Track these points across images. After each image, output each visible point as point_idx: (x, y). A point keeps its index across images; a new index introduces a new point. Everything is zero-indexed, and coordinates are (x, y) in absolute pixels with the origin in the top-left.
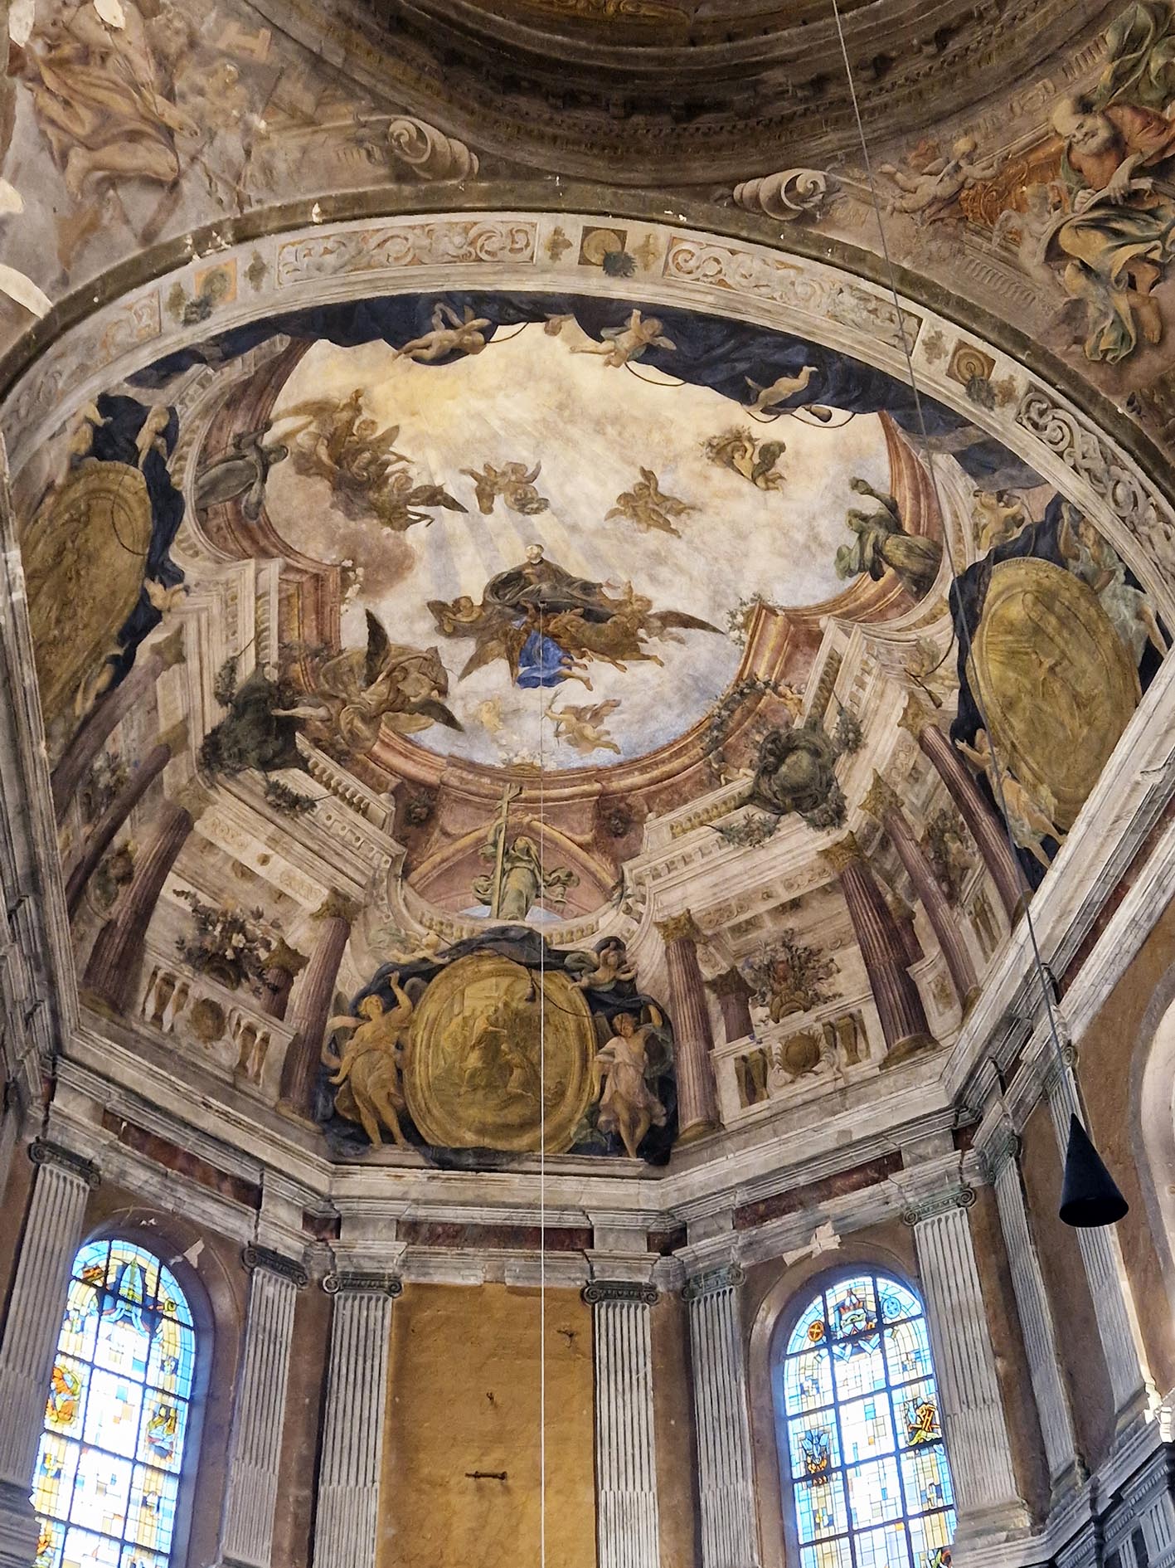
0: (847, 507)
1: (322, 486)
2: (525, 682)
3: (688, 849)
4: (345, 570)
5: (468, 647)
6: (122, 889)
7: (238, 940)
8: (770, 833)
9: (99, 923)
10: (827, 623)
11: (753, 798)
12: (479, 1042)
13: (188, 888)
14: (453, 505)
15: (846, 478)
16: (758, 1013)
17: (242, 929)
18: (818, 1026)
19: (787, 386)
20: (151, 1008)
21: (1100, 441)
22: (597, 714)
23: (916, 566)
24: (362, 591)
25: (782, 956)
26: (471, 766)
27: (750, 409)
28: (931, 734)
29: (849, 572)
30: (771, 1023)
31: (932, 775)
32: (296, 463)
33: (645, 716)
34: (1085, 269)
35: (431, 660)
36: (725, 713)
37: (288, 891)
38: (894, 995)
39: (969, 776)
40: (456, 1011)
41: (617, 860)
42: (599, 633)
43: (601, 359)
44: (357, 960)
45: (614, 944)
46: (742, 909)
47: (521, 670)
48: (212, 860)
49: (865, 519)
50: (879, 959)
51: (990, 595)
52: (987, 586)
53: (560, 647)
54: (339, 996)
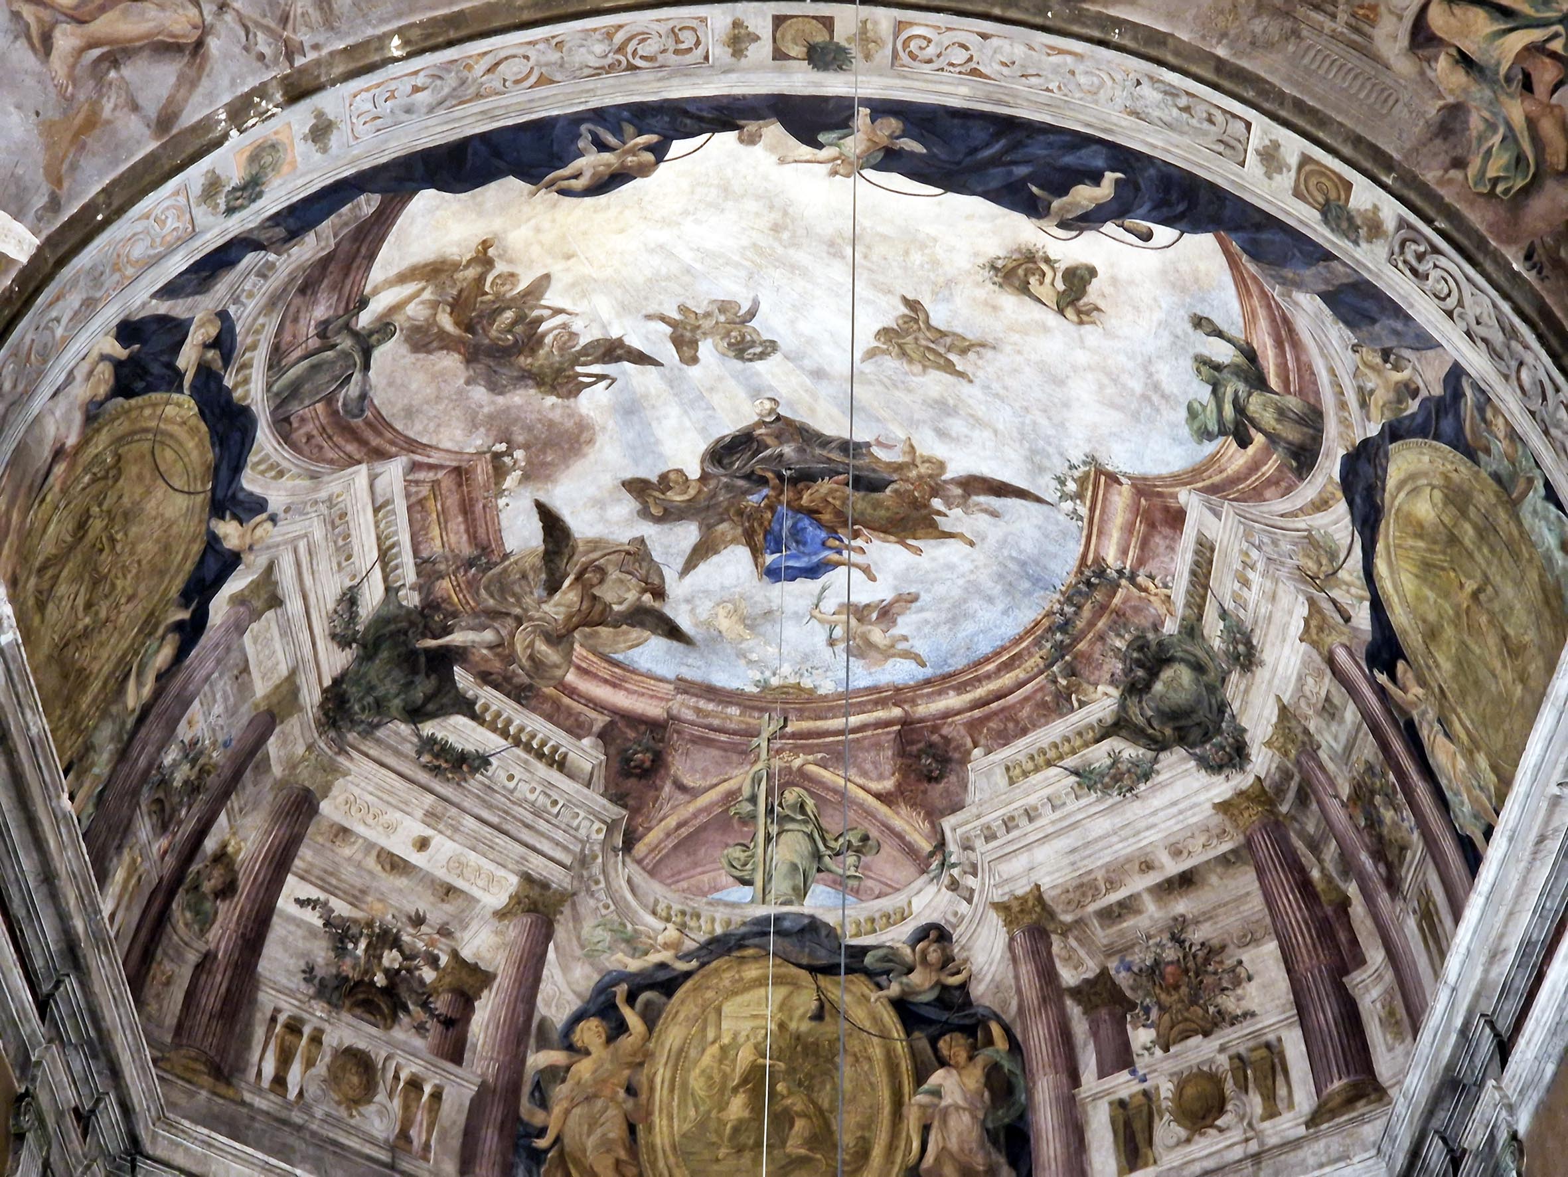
0: (1192, 352)
1: (450, 361)
2: (773, 574)
3: (1032, 800)
4: (497, 456)
5: (688, 534)
6: (222, 906)
7: (391, 958)
8: (1146, 777)
9: (192, 958)
10: (1187, 498)
11: (1118, 726)
12: (745, 1081)
13: (315, 893)
14: (641, 358)
15: (1183, 314)
16: (1141, 1037)
17: (396, 943)
18: (1223, 1060)
19: (1085, 195)
20: (269, 1069)
21: (1495, 306)
22: (886, 613)
23: (1292, 433)
24: (526, 478)
25: (1171, 953)
26: (711, 692)
27: (1043, 223)
28: (1342, 657)
29: (1205, 435)
30: (1158, 1052)
31: (1350, 711)
32: (408, 340)
33: (956, 615)
34: (1465, 61)
35: (638, 553)
36: (1069, 610)
37: (460, 883)
38: (1326, 1015)
39: (1394, 720)
40: (711, 1034)
41: (933, 815)
42: (877, 505)
43: (825, 168)
44: (565, 969)
45: (936, 934)
46: (1112, 884)
47: (769, 559)
48: (347, 851)
49: (1217, 367)
50: (1305, 961)
51: (1391, 483)
52: (1385, 471)
53: (821, 525)
54: (543, 1021)
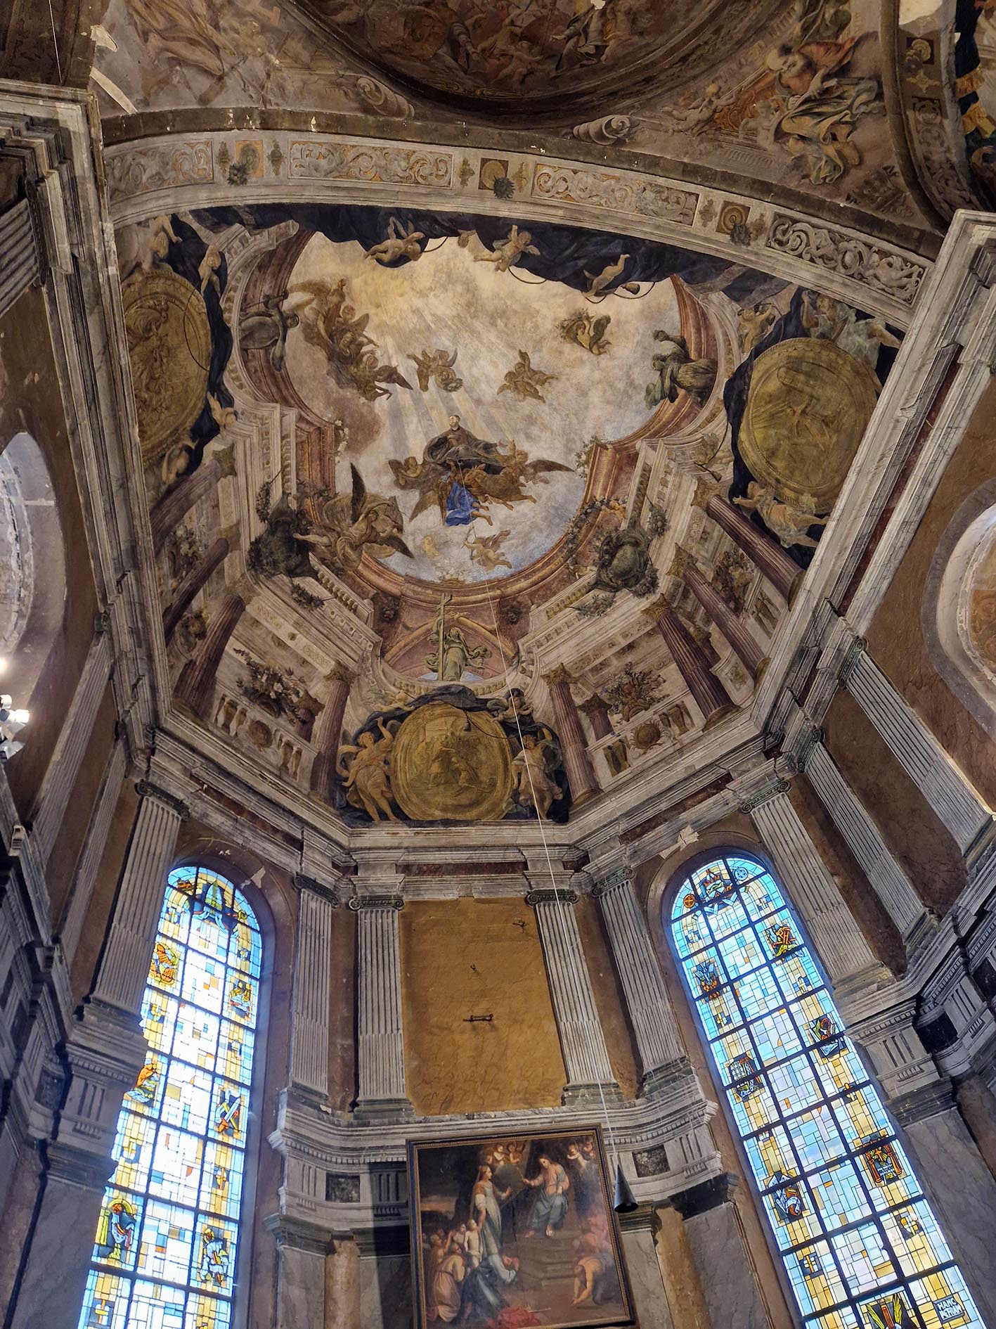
0: (652, 354)
1: (321, 355)
2: (450, 522)
3: (558, 625)
4: (337, 428)
5: (414, 497)
6: (198, 642)
7: (278, 686)
8: (610, 605)
9: (184, 660)
10: (641, 445)
11: (597, 584)
12: (438, 757)
13: (243, 648)
14: (404, 383)
15: (650, 333)
16: (614, 718)
17: (280, 681)
18: (656, 716)
19: (611, 271)
20: (221, 719)
22: (496, 541)
23: (699, 382)
24: (348, 447)
25: (626, 680)
26: (420, 582)
27: (588, 294)
28: (715, 503)
29: (655, 402)
30: (624, 722)
31: (717, 531)
32: (304, 331)
33: (526, 539)
34: (802, 138)
35: (392, 505)
36: (576, 530)
37: (309, 659)
39: (744, 519)
40: (421, 738)
41: (514, 639)
42: (496, 482)
43: (492, 265)
44: (355, 709)
45: (518, 693)
46: (596, 656)
47: (448, 513)
48: (258, 632)
49: (664, 359)
50: (690, 669)
53: (472, 495)
54: (345, 732)
